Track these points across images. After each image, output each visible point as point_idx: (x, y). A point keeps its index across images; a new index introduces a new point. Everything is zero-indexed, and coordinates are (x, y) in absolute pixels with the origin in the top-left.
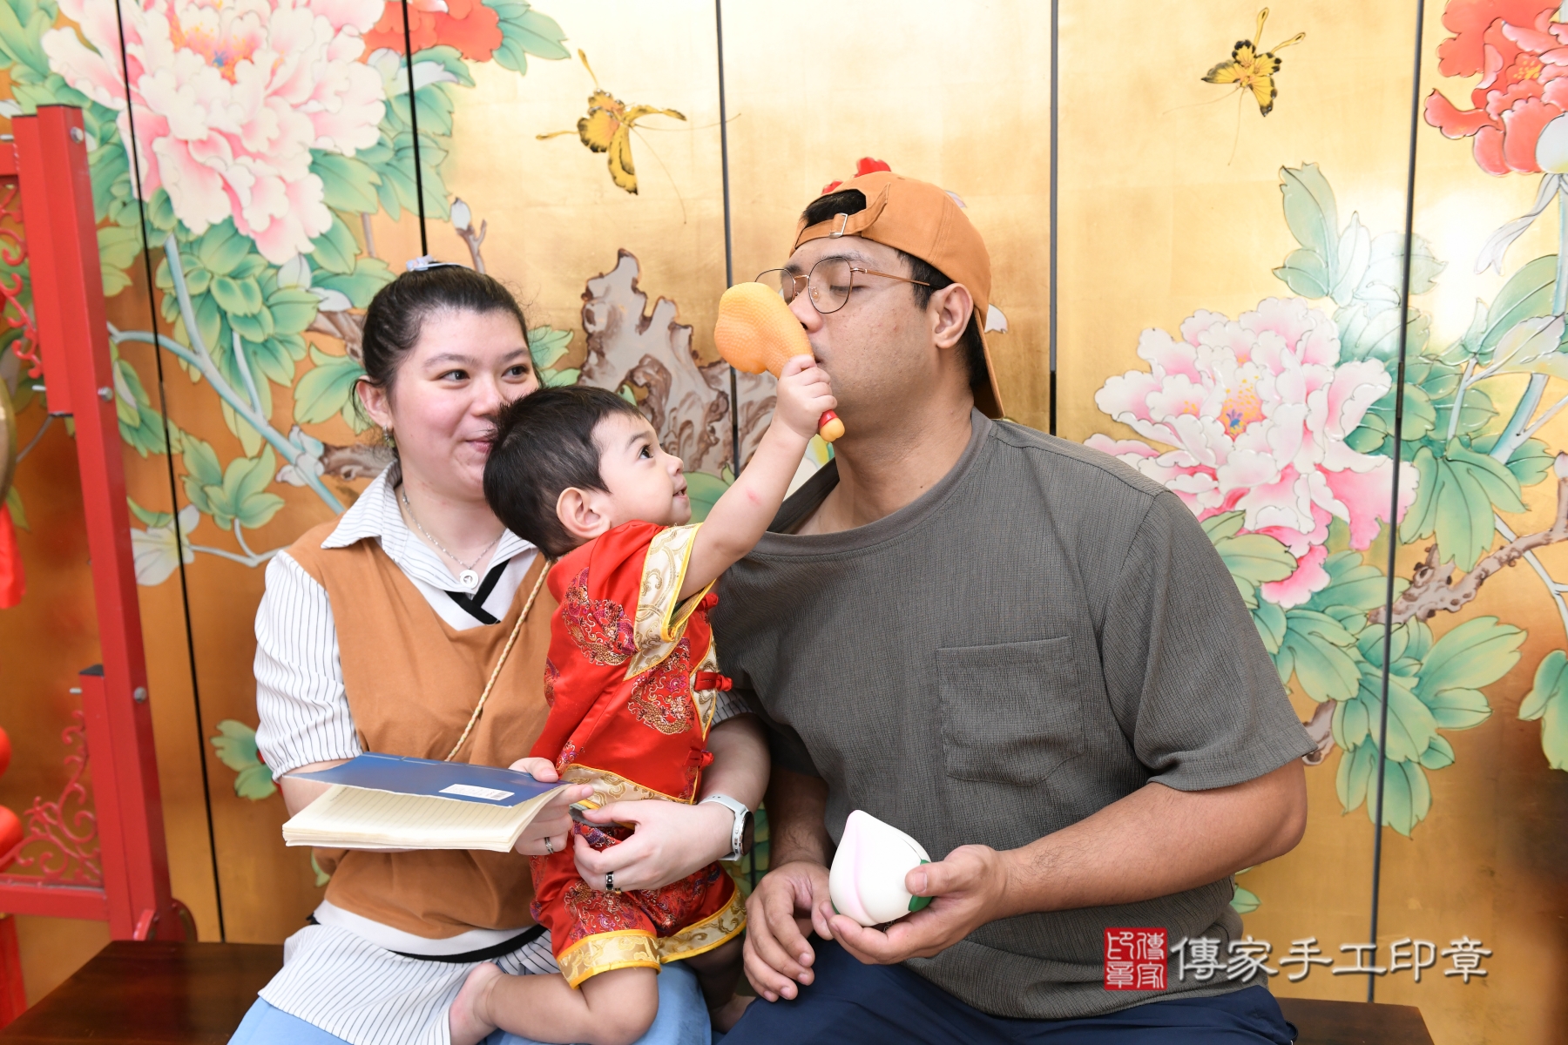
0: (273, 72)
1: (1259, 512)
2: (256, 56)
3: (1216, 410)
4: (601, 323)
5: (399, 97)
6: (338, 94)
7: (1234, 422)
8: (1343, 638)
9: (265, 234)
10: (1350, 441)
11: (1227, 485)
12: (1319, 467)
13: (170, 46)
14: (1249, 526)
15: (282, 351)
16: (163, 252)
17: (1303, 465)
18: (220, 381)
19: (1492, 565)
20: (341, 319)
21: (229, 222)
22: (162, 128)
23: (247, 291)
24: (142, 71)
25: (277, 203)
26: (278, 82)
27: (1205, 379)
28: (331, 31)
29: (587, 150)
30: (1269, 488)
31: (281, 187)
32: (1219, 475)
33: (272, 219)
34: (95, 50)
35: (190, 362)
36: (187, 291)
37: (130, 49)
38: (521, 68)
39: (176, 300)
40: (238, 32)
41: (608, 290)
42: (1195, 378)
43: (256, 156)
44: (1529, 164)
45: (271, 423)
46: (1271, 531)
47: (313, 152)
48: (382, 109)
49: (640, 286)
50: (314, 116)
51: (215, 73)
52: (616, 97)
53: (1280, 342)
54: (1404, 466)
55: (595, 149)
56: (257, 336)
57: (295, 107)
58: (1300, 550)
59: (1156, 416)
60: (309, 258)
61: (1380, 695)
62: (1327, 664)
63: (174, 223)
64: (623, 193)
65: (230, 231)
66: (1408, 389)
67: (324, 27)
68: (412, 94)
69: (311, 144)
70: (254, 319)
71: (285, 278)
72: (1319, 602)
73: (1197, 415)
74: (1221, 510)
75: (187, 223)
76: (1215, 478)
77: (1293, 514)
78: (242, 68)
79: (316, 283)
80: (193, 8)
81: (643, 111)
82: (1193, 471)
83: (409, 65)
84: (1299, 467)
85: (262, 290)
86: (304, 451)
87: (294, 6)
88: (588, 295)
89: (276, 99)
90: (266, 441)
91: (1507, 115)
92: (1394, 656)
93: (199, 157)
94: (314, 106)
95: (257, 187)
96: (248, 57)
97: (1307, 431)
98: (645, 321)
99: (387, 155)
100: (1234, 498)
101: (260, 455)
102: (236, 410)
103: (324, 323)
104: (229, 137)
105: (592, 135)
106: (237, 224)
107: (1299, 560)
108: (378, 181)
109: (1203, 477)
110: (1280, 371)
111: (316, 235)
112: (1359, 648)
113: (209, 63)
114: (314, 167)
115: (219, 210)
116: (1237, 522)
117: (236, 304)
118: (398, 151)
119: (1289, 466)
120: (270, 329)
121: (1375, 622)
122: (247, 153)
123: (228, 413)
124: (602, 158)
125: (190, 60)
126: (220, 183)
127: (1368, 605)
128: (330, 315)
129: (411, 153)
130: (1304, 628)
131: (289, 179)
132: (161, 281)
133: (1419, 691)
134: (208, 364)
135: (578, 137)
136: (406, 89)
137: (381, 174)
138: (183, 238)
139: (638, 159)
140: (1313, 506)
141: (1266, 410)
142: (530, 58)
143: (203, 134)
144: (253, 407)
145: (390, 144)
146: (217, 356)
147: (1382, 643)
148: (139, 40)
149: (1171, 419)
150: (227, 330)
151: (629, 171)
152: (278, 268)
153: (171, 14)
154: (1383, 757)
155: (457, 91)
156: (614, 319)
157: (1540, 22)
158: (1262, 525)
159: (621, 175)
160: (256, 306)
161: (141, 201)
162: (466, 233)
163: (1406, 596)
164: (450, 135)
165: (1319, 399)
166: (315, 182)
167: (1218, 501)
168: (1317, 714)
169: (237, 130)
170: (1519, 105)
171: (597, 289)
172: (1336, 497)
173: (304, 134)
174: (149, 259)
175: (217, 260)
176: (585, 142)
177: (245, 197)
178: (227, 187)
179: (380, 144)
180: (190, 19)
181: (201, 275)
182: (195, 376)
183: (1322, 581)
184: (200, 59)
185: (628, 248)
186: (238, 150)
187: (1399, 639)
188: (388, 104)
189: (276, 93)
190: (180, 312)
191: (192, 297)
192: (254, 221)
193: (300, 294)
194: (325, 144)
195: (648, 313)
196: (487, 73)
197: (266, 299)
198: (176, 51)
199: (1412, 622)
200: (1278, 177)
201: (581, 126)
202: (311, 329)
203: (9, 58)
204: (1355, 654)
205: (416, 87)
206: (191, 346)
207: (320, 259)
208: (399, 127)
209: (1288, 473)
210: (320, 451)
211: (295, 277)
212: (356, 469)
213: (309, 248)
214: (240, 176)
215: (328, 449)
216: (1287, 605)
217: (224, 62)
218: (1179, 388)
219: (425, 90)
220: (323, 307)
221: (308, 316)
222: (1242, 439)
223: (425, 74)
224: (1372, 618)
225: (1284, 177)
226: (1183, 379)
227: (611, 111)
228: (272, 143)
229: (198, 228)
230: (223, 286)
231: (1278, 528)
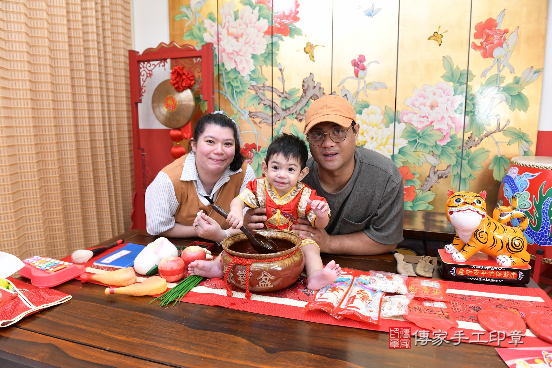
0: (246, 40)
1: (436, 126)
2: (243, 37)
3: (429, 104)
4: (306, 87)
5: (270, 44)
6: (258, 43)
7: (432, 107)
8: (453, 152)
9: (242, 71)
10: (455, 111)
11: (430, 120)
12: (449, 117)
13: (227, 35)
14: (435, 128)
15: (243, 93)
16: (222, 74)
17: (446, 116)
18: (230, 99)
19: (483, 137)
20: (255, 87)
21: (235, 68)
22: (224, 51)
23: (237, 82)
24: (221, 40)
25: (244, 64)
26: (247, 41)
27: (427, 98)
28: (257, 32)
29: (305, 53)
30: (439, 121)
31: (245, 61)
32: (429, 118)
33: (243, 68)
34: (213, 36)
35: (225, 96)
36: (226, 81)
37: (219, 36)
38: (294, 37)
39: (223, 84)
40: (240, 32)
41: (307, 81)
42: (425, 98)
43: (241, 56)
44: (492, 56)
45: (240, 108)
46: (439, 130)
47: (252, 55)
48: (266, 46)
49: (314, 80)
50: (253, 48)
51: (235, 40)
52: (312, 43)
53: (442, 91)
54: (466, 117)
55: (307, 53)
56: (238, 90)
57: (250, 46)
58: (445, 134)
59: (416, 106)
60: (250, 75)
61: (460, 164)
62: (450, 158)
63: (224, 69)
64: (312, 61)
65: (235, 70)
66: (468, 101)
67: (256, 31)
68: (272, 43)
69: (252, 53)
70: (238, 87)
71: (245, 79)
72: (448, 144)
73: (425, 105)
74: (429, 125)
75: (227, 69)
76: (428, 118)
77: (444, 127)
78: (240, 39)
79: (251, 80)
80: (232, 28)
81: (316, 46)
82: (423, 117)
83: (272, 37)
84: (445, 116)
85: (240, 81)
86: (245, 113)
87: (251, 27)
88: (304, 82)
89: (246, 45)
90: (239, 111)
91: (487, 47)
92: (463, 156)
93: (230, 56)
94: (253, 46)
95: (241, 62)
96: (241, 37)
97: (447, 109)
98: (314, 87)
99: (266, 55)
100: (432, 123)
101: (236, 114)
102: (233, 105)
103: (251, 88)
104: (237, 52)
105: (306, 50)
106: (237, 69)
107: (445, 136)
108: (264, 60)
109: (425, 118)
110: (441, 97)
111: (251, 70)
112: (457, 154)
113: (234, 38)
114: (252, 57)
115: (233, 66)
116: (432, 128)
117: (235, 84)
118: (269, 54)
119: (443, 116)
120: (241, 89)
121: (460, 149)
122: (239, 55)
123: (231, 105)
124: (308, 55)
125: (231, 38)
126: (234, 61)
127: (458, 145)
128: (253, 86)
129: (271, 54)
130: (445, 150)
131: (247, 59)
132: (221, 80)
133: (468, 163)
134: (229, 96)
135: (304, 51)
136: (271, 42)
137: (265, 58)
138: (226, 71)
139: (315, 55)
140: (448, 124)
141: (439, 105)
142: (295, 36)
143: (231, 51)
144: (236, 104)
145: (267, 53)
146: (230, 94)
147: (461, 153)
148: (221, 34)
149: (420, 106)
150: (233, 89)
151: (313, 57)
152: (243, 77)
153: (228, 29)
154: (461, 177)
155: (280, 42)
156: (308, 86)
157: (493, 29)
158: (437, 128)
159: (312, 58)
160: (239, 84)
161: (219, 65)
162: (281, 70)
163: (466, 143)
164: (278, 50)
165: (449, 103)
166: (252, 60)
167: (428, 123)
168: (447, 168)
169: (238, 50)
170: (489, 45)
171: (305, 81)
172: (453, 122)
173: (251, 51)
174: (219, 75)
175: (232, 76)
176: (305, 52)
177: (238, 63)
178: (235, 62)
179: (265, 53)
180: (231, 30)
181: (229, 78)
182: (226, 98)
183: (449, 140)
184: (232, 38)
185: (312, 72)
186: (238, 54)
187: (465, 152)
188: (267, 45)
189: (246, 43)
190: (224, 86)
191: (227, 83)
192: (240, 68)
193: (247, 82)
194: (255, 53)
195: (315, 85)
196: (287, 39)
197: (241, 83)
198: (228, 36)
199: (467, 149)
200: (442, 58)
201: (305, 49)
202: (249, 89)
203: (196, 38)
204: (455, 155)
205: (273, 41)
206: (226, 93)
207: (252, 75)
208: (269, 49)
209: (443, 118)
210: (249, 113)
211: (247, 79)
212: (255, 116)
213: (250, 73)
214: (238, 59)
215: (250, 112)
216: (442, 145)
217: (237, 38)
218: (421, 100)
219: (275, 42)
220: (252, 84)
221: (249, 86)
222: (434, 111)
223: (275, 39)
224: (459, 148)
225: (443, 58)
226: (422, 98)
227: (310, 46)
228: (245, 53)
229: (229, 69)
230: (233, 81)
231: (440, 129)
